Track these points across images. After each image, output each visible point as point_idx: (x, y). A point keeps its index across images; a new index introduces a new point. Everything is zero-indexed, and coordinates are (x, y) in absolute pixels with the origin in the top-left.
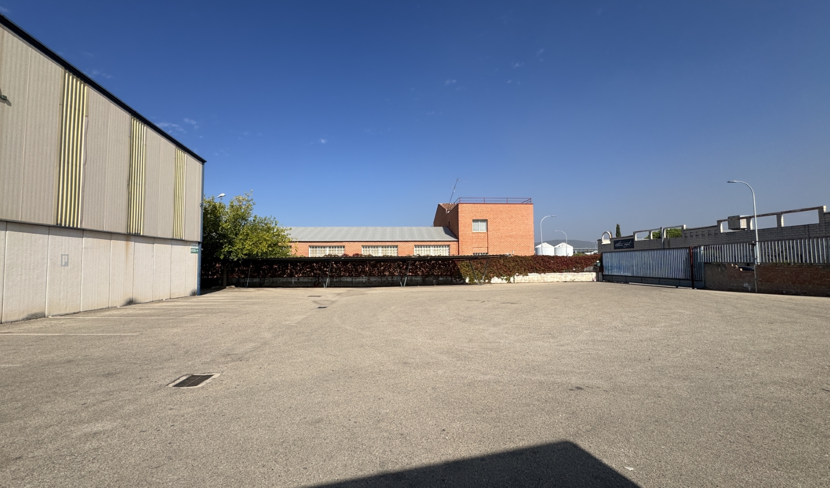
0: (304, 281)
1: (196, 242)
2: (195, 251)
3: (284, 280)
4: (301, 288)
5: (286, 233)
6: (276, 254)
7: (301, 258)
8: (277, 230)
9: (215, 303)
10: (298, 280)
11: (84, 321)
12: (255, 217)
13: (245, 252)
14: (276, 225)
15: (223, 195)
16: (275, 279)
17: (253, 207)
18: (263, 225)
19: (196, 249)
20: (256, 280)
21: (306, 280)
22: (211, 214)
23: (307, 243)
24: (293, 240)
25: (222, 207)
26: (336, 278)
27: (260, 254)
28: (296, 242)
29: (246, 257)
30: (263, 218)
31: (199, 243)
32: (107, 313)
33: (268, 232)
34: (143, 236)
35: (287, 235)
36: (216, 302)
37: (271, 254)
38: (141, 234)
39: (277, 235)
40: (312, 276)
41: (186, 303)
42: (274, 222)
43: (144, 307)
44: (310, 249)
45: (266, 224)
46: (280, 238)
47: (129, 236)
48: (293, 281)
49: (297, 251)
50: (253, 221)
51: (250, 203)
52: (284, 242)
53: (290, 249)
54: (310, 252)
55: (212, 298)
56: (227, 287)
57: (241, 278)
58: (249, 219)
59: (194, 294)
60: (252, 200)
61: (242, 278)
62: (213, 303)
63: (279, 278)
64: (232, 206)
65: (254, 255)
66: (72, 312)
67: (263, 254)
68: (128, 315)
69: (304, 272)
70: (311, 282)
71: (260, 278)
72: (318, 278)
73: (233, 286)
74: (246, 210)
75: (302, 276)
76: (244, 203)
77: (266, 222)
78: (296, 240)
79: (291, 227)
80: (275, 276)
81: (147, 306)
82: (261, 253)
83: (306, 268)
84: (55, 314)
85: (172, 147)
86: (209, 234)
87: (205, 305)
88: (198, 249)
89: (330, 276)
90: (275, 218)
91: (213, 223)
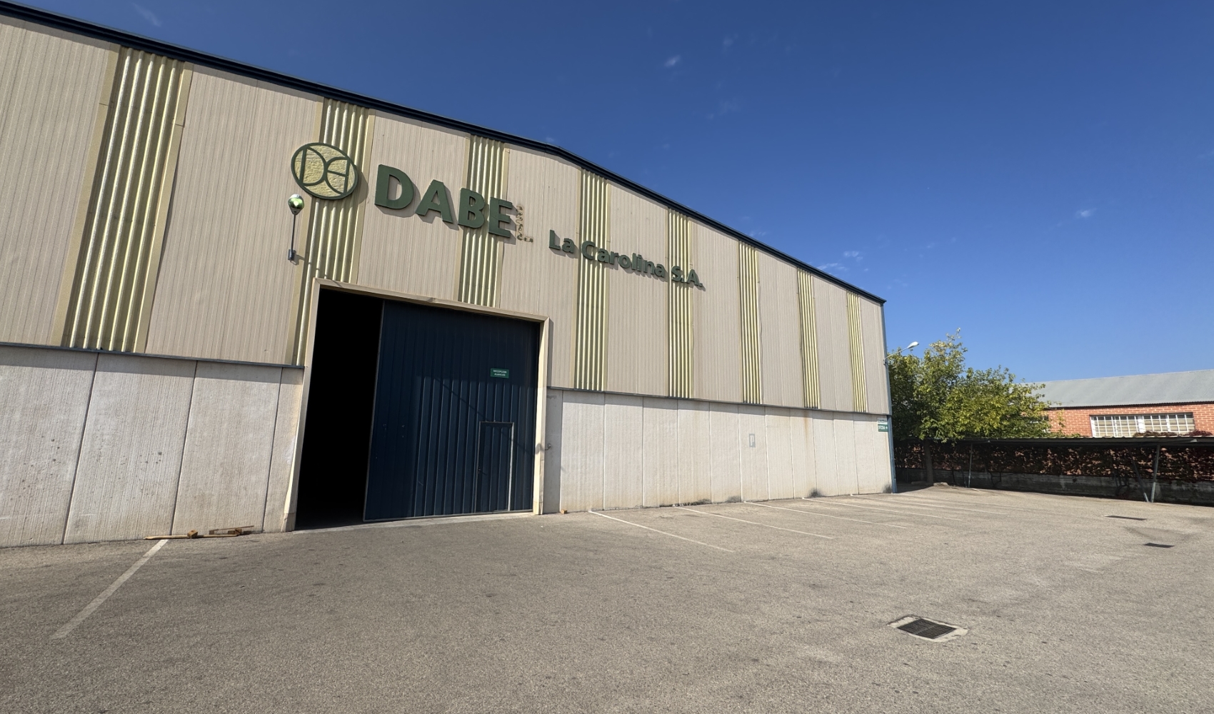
0: (1089, 483)
1: (884, 415)
2: (884, 428)
3: (1043, 479)
4: (1084, 498)
5: (1034, 393)
6: (1018, 432)
7: (1076, 439)
8: (1015, 390)
9: (924, 508)
10: (1075, 480)
11: (774, 511)
12: (970, 371)
13: (959, 429)
14: (1011, 381)
15: (915, 343)
16: (1021, 477)
17: (964, 355)
18: (986, 383)
19: (885, 426)
20: (985, 476)
21: (1094, 482)
22: (899, 374)
23: (1085, 411)
24: (1051, 406)
25: (914, 362)
26: (1179, 484)
27: (987, 433)
28: (1059, 408)
29: (963, 436)
30: (985, 372)
31: (888, 416)
32: (794, 505)
33: (997, 394)
34: (821, 411)
35: (1038, 397)
36: (924, 506)
37: (1008, 432)
38: (819, 408)
39: (1015, 398)
40: (1107, 475)
41: (881, 503)
42: (1007, 376)
43: (831, 503)
44: (1093, 422)
45: (992, 382)
46: (1023, 402)
47: (809, 411)
48: (1062, 482)
49: (1063, 426)
50: (966, 378)
51: (957, 350)
52: (1033, 410)
53: (1048, 423)
54: (1093, 427)
55: (916, 500)
56: (935, 484)
57: (956, 470)
58: (960, 376)
59: (888, 491)
60: (960, 344)
61: (958, 471)
62: (920, 508)
63: (1031, 475)
64: (929, 359)
65: (976, 433)
66: (762, 499)
67: (992, 431)
68: (816, 511)
69: (1085, 466)
70: (1106, 487)
71: (990, 472)
72: (1126, 481)
73: (945, 484)
74: (951, 363)
75: (1082, 475)
76: (948, 351)
77: (990, 378)
78: (1059, 406)
79: (1045, 383)
80: (1022, 472)
81: (834, 501)
82: (989, 430)
83: (1091, 459)
84: (748, 499)
85: (842, 292)
86: (899, 403)
87: (909, 509)
88: (887, 426)
89: (1158, 477)
90: (1007, 370)
91: (903, 387)
